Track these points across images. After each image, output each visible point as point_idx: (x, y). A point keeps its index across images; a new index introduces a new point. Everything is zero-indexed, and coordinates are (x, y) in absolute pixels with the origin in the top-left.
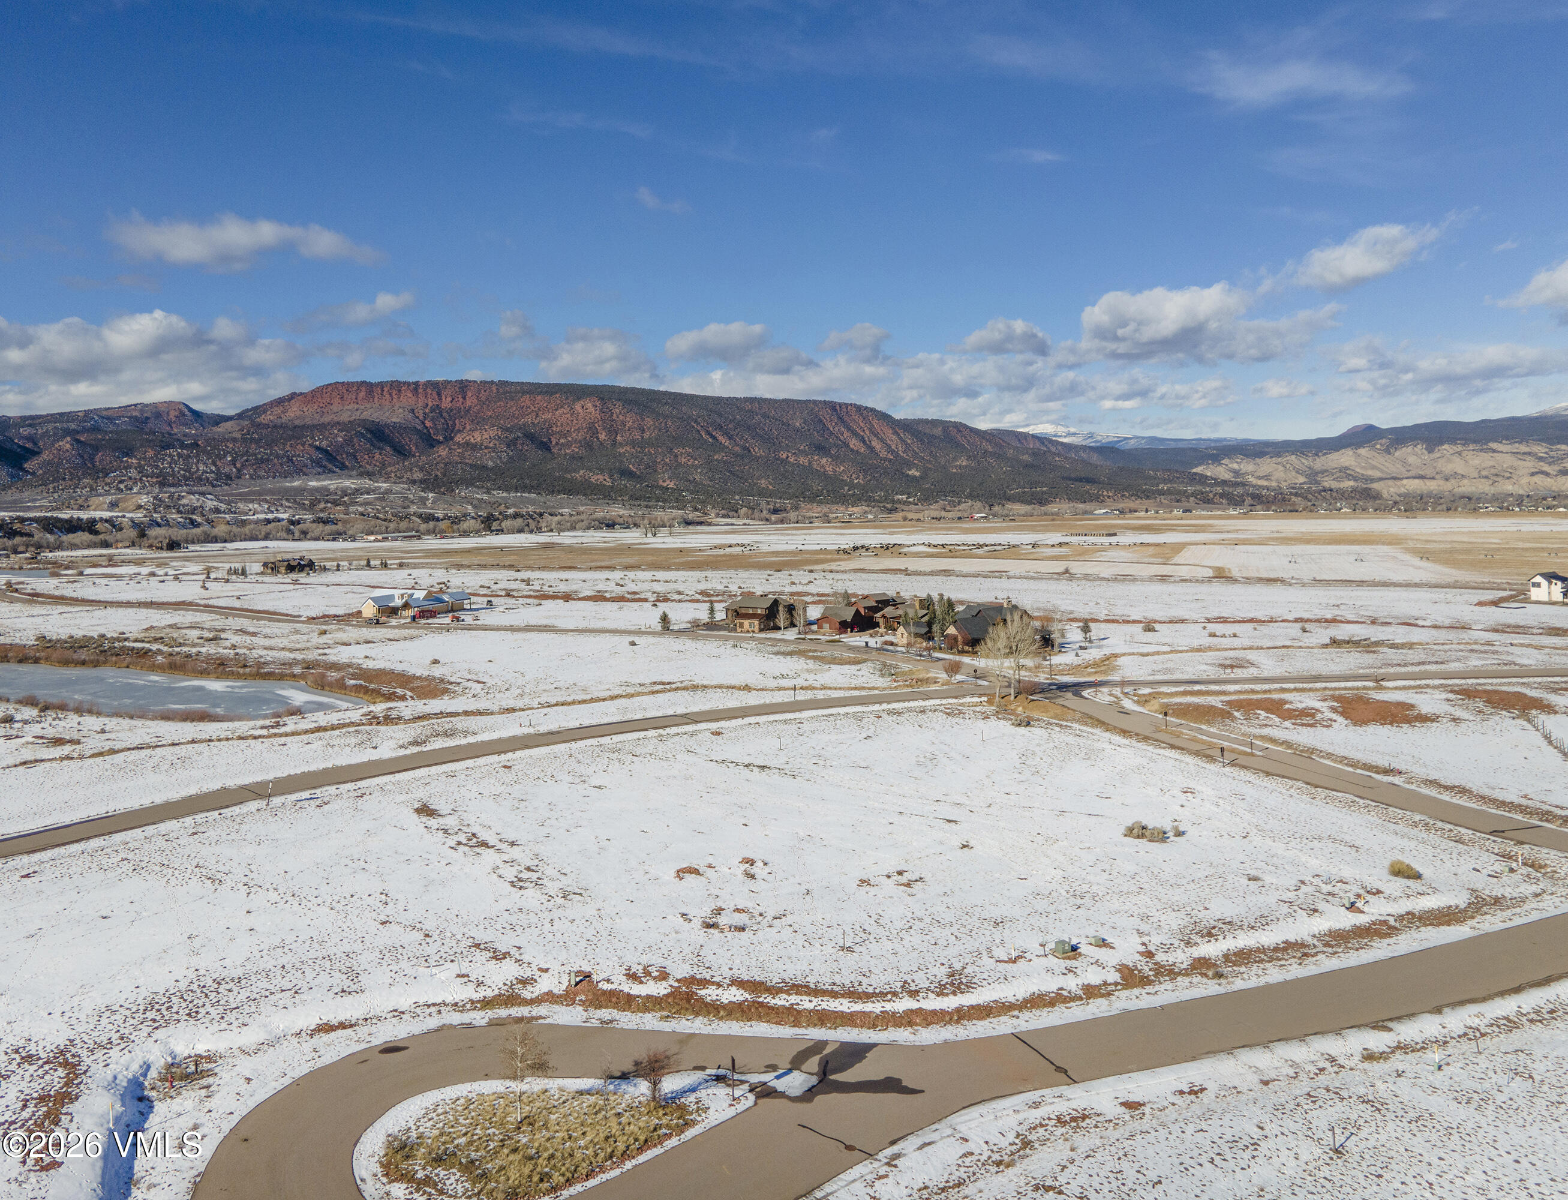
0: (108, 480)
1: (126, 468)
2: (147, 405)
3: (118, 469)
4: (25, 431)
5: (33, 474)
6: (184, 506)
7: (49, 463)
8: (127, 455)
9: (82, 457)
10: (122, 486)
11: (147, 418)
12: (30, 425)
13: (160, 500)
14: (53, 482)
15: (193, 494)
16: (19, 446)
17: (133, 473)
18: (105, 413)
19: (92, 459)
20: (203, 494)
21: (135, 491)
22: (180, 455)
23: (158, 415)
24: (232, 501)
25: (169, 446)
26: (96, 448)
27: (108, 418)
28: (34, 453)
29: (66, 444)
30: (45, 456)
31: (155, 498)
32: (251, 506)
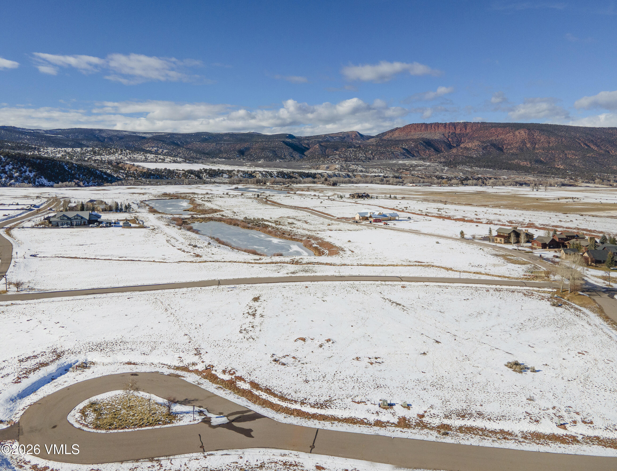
0: (328, 159)
1: (335, 155)
2: (345, 133)
3: (333, 155)
4: (306, 142)
5: (307, 156)
6: (350, 169)
7: (312, 152)
8: (336, 150)
9: (322, 151)
10: (333, 161)
11: (345, 137)
12: (308, 140)
13: (343, 167)
14: (312, 159)
15: (354, 165)
16: (304, 147)
17: (337, 157)
18: (331, 135)
19: (325, 151)
20: (357, 165)
21: (337, 163)
22: (353, 151)
23: (348, 136)
24: (368, 168)
25: (350, 147)
26: (326, 148)
27: (332, 137)
28: (308, 149)
29: (317, 146)
30: (311, 150)
31: (341, 166)
32: (374, 170)
